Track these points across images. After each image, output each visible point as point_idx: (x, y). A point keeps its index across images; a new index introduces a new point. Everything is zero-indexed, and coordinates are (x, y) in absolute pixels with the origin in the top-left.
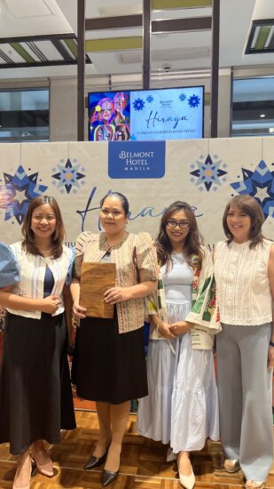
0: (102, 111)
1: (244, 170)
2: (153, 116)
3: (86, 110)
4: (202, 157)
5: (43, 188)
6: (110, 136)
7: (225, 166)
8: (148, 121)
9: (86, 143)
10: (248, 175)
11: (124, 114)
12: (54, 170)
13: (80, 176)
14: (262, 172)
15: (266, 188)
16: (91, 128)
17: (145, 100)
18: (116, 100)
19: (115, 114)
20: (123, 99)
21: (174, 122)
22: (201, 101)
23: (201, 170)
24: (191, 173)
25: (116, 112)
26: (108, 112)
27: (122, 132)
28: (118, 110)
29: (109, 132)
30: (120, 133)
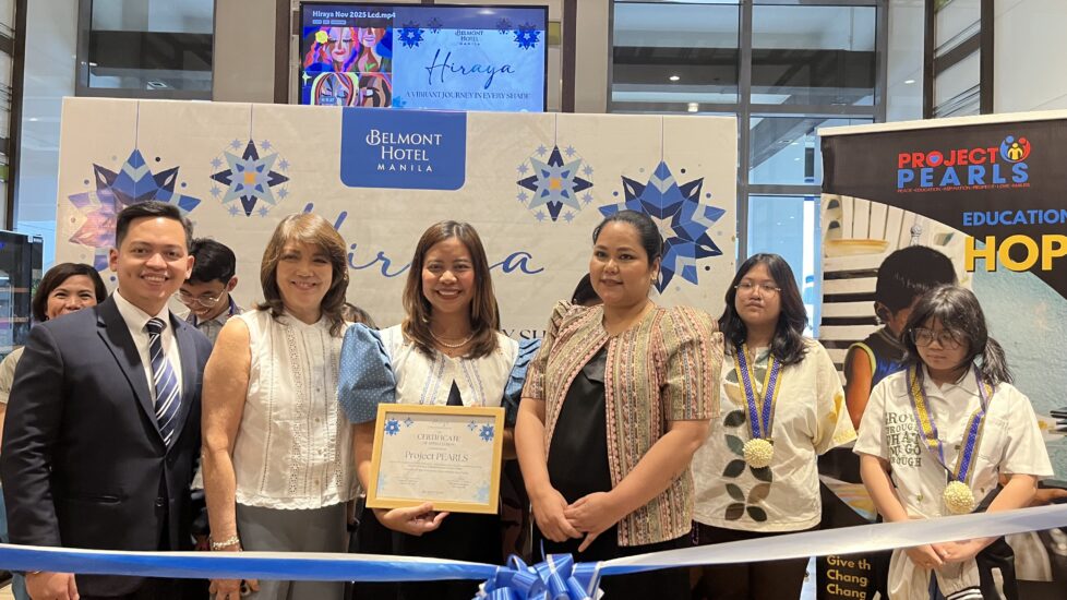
0: (330, 42)
1: (626, 181)
2: (441, 60)
3: (295, 39)
4: (542, 151)
5: (190, 203)
6: (347, 97)
7: (588, 171)
8: (430, 70)
9: (294, 107)
11: (379, 52)
12: (216, 163)
13: (276, 179)
14: (663, 186)
15: (670, 218)
16: (306, 77)
19: (358, 51)
21: (487, 76)
22: (541, 37)
23: (540, 176)
24: (519, 183)
25: (362, 46)
26: (344, 44)
27: (375, 90)
28: (365, 44)
29: (344, 88)
30: (370, 92)
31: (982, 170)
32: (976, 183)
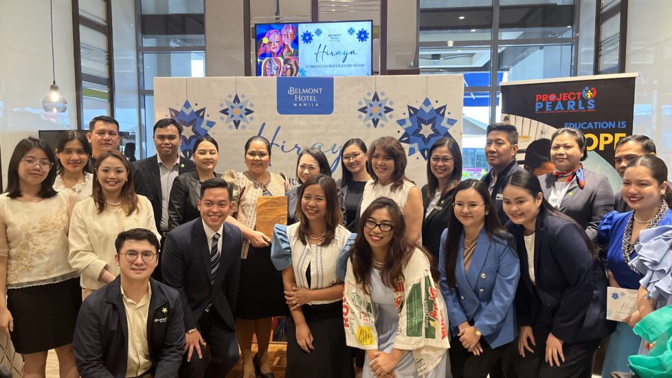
0: (270, 43)
1: (410, 108)
2: (321, 50)
3: (253, 41)
4: (369, 94)
5: (211, 124)
6: (278, 69)
7: (391, 103)
8: (317, 54)
9: (254, 77)
10: (414, 112)
11: (292, 47)
12: (222, 105)
13: (249, 112)
14: (427, 109)
15: (430, 125)
17: (313, 33)
18: (284, 32)
19: (283, 47)
20: (291, 31)
21: (343, 56)
22: (369, 36)
23: (369, 107)
24: (359, 110)
25: (284, 44)
26: (276, 44)
27: (291, 65)
28: (286, 43)
29: (277, 65)
30: (289, 67)
31: (574, 103)
32: (571, 109)
